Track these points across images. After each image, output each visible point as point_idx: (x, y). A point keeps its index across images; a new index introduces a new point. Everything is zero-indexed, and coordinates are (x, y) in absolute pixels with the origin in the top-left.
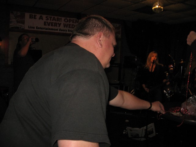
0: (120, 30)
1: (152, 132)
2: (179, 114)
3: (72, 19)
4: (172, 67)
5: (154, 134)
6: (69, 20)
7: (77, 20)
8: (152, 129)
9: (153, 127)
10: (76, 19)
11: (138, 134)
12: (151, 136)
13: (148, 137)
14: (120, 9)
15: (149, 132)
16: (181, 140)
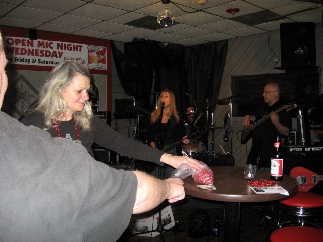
0: (106, 56)
1: (169, 221)
2: (210, 187)
3: (21, 39)
4: (192, 114)
5: (172, 224)
6: (16, 40)
7: (30, 41)
8: (169, 215)
9: (171, 212)
10: (28, 39)
11: (147, 227)
12: (167, 228)
13: (163, 230)
14: (104, 21)
15: (164, 221)
16: (215, 228)
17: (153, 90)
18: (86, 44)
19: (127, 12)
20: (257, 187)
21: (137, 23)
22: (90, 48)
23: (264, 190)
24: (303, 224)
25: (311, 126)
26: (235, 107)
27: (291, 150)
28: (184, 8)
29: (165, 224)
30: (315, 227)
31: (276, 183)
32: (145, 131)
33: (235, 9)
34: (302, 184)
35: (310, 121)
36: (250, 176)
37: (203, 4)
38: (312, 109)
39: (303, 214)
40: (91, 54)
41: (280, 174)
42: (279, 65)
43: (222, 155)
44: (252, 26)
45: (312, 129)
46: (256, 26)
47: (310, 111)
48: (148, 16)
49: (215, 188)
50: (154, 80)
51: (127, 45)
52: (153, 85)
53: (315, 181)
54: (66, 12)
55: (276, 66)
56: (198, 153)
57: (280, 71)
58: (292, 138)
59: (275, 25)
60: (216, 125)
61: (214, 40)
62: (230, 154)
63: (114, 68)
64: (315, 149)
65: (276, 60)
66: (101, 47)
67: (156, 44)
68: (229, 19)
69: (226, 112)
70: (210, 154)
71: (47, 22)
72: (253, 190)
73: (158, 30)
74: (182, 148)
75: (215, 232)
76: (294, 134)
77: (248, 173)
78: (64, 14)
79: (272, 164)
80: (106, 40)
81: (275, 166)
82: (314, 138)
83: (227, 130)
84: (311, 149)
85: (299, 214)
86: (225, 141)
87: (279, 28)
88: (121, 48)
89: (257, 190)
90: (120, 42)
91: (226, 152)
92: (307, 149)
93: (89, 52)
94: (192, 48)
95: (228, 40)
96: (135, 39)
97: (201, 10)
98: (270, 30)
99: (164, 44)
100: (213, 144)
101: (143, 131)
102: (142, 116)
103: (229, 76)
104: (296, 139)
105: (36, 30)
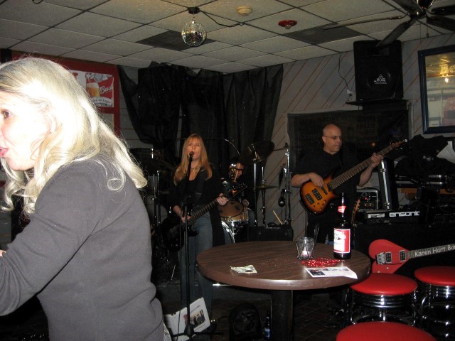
0: (112, 87)
1: (202, 319)
2: (249, 269)
5: (207, 324)
8: (201, 312)
12: (199, 329)
13: (193, 332)
14: (108, 38)
15: (195, 319)
16: (267, 327)
17: (179, 135)
18: (83, 70)
19: (139, 25)
20: (314, 269)
21: (155, 41)
22: (88, 76)
23: (324, 272)
24: (384, 319)
25: (398, 182)
26: (295, 158)
27: (370, 216)
28: (221, 21)
29: (197, 324)
30: (402, 322)
31: (341, 262)
32: (168, 192)
33: (291, 21)
34: (385, 264)
35: (396, 176)
36: (305, 253)
37: (246, 15)
38: (400, 159)
39: (386, 305)
40: (90, 85)
41: (346, 250)
42: (354, 99)
43: (276, 226)
44: (315, 45)
45: (399, 187)
46: (321, 45)
47: (396, 162)
48: (171, 32)
49: (255, 271)
50: (180, 121)
51: (142, 72)
52: (180, 128)
53: (403, 258)
54: (52, 25)
55: (350, 101)
56: (242, 222)
57: (355, 108)
58: (373, 200)
59: (347, 44)
60: (267, 184)
61: (263, 65)
62: (288, 223)
63: (123, 104)
64: (402, 214)
65: (349, 92)
66: (105, 75)
67: (182, 70)
68: (283, 35)
69: (281, 165)
70: (260, 224)
71: (26, 40)
72: (309, 272)
73: (185, 51)
74: (220, 217)
75: (267, 333)
76: (375, 194)
77: (303, 249)
78: (50, 28)
79: (336, 237)
80: (112, 65)
81: (339, 239)
82: (403, 199)
83: (283, 190)
84: (397, 215)
85: (380, 305)
86: (281, 205)
87: (352, 48)
88: (134, 77)
89: (314, 273)
90: (132, 68)
91: (282, 221)
92: (392, 215)
93: (87, 82)
94: (233, 76)
95: (284, 65)
96: (153, 63)
97: (244, 23)
98: (341, 51)
99: (194, 71)
100: (264, 210)
101: (164, 193)
102: (164, 172)
103: (285, 115)
104: (377, 201)
105: (11, 51)
